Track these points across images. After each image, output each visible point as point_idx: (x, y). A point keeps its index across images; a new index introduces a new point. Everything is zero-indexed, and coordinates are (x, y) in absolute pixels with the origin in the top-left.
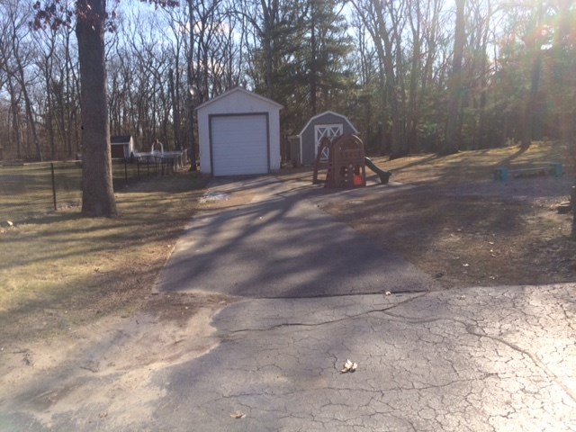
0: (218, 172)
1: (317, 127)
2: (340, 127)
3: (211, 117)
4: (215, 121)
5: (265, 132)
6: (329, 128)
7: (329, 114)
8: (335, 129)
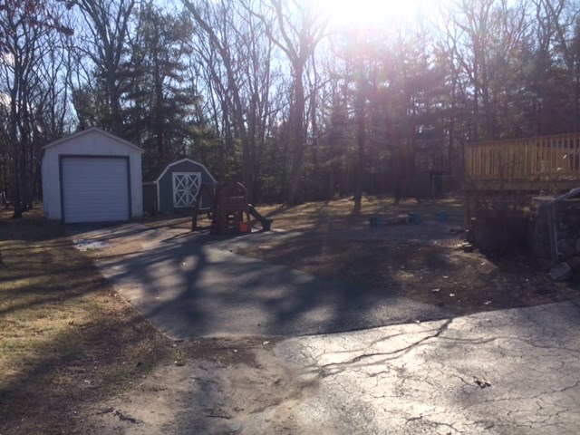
0: (70, 219)
1: (175, 175)
2: (199, 175)
3: (62, 157)
4: (67, 162)
5: (126, 176)
6: (187, 175)
7: (186, 162)
8: (193, 177)
